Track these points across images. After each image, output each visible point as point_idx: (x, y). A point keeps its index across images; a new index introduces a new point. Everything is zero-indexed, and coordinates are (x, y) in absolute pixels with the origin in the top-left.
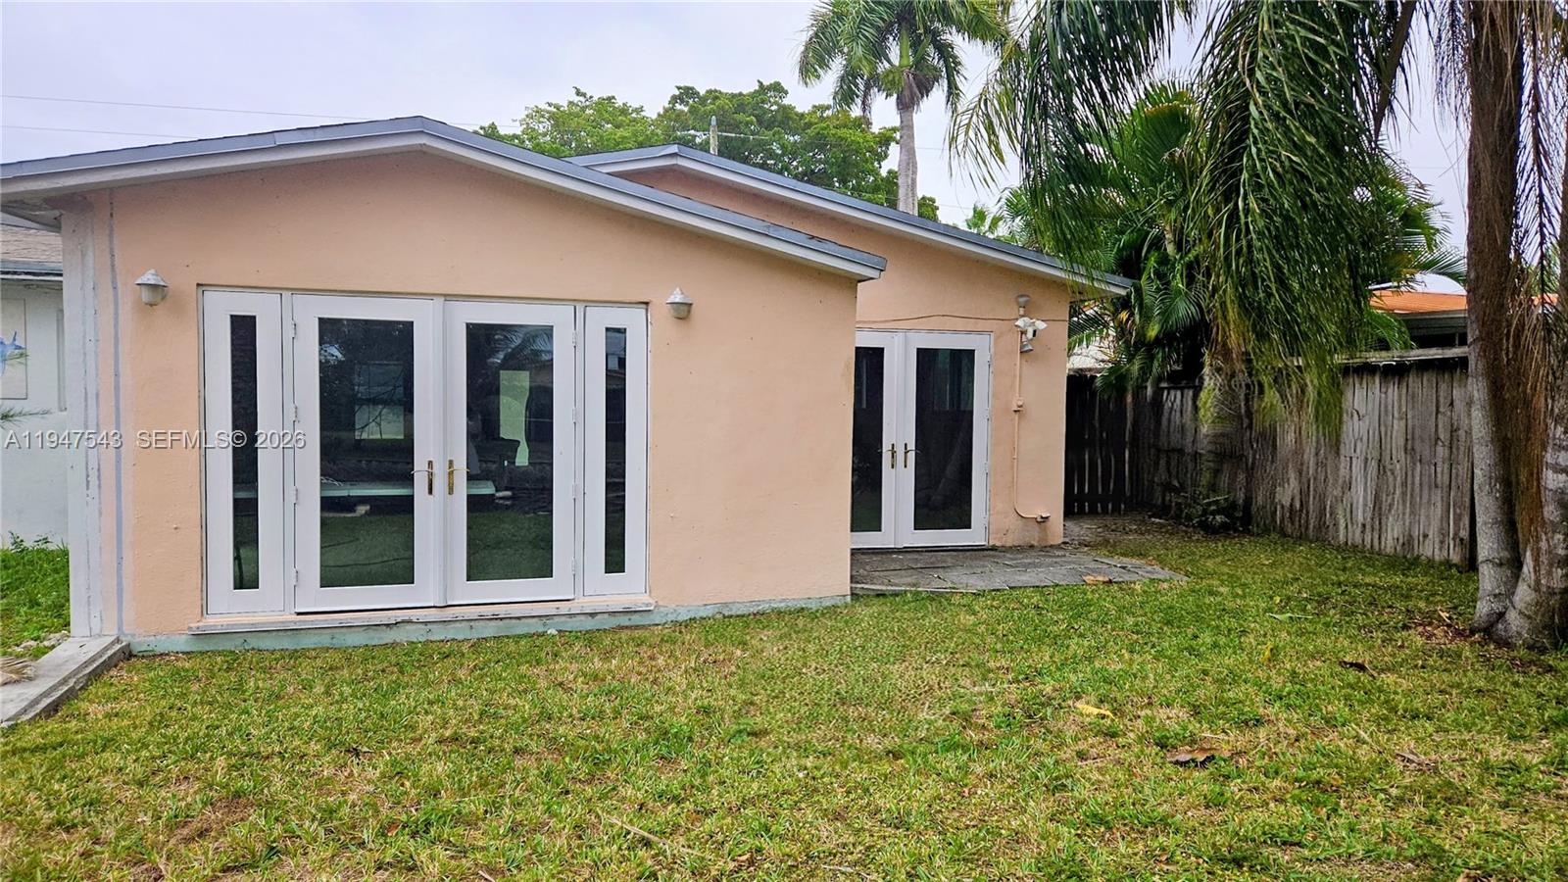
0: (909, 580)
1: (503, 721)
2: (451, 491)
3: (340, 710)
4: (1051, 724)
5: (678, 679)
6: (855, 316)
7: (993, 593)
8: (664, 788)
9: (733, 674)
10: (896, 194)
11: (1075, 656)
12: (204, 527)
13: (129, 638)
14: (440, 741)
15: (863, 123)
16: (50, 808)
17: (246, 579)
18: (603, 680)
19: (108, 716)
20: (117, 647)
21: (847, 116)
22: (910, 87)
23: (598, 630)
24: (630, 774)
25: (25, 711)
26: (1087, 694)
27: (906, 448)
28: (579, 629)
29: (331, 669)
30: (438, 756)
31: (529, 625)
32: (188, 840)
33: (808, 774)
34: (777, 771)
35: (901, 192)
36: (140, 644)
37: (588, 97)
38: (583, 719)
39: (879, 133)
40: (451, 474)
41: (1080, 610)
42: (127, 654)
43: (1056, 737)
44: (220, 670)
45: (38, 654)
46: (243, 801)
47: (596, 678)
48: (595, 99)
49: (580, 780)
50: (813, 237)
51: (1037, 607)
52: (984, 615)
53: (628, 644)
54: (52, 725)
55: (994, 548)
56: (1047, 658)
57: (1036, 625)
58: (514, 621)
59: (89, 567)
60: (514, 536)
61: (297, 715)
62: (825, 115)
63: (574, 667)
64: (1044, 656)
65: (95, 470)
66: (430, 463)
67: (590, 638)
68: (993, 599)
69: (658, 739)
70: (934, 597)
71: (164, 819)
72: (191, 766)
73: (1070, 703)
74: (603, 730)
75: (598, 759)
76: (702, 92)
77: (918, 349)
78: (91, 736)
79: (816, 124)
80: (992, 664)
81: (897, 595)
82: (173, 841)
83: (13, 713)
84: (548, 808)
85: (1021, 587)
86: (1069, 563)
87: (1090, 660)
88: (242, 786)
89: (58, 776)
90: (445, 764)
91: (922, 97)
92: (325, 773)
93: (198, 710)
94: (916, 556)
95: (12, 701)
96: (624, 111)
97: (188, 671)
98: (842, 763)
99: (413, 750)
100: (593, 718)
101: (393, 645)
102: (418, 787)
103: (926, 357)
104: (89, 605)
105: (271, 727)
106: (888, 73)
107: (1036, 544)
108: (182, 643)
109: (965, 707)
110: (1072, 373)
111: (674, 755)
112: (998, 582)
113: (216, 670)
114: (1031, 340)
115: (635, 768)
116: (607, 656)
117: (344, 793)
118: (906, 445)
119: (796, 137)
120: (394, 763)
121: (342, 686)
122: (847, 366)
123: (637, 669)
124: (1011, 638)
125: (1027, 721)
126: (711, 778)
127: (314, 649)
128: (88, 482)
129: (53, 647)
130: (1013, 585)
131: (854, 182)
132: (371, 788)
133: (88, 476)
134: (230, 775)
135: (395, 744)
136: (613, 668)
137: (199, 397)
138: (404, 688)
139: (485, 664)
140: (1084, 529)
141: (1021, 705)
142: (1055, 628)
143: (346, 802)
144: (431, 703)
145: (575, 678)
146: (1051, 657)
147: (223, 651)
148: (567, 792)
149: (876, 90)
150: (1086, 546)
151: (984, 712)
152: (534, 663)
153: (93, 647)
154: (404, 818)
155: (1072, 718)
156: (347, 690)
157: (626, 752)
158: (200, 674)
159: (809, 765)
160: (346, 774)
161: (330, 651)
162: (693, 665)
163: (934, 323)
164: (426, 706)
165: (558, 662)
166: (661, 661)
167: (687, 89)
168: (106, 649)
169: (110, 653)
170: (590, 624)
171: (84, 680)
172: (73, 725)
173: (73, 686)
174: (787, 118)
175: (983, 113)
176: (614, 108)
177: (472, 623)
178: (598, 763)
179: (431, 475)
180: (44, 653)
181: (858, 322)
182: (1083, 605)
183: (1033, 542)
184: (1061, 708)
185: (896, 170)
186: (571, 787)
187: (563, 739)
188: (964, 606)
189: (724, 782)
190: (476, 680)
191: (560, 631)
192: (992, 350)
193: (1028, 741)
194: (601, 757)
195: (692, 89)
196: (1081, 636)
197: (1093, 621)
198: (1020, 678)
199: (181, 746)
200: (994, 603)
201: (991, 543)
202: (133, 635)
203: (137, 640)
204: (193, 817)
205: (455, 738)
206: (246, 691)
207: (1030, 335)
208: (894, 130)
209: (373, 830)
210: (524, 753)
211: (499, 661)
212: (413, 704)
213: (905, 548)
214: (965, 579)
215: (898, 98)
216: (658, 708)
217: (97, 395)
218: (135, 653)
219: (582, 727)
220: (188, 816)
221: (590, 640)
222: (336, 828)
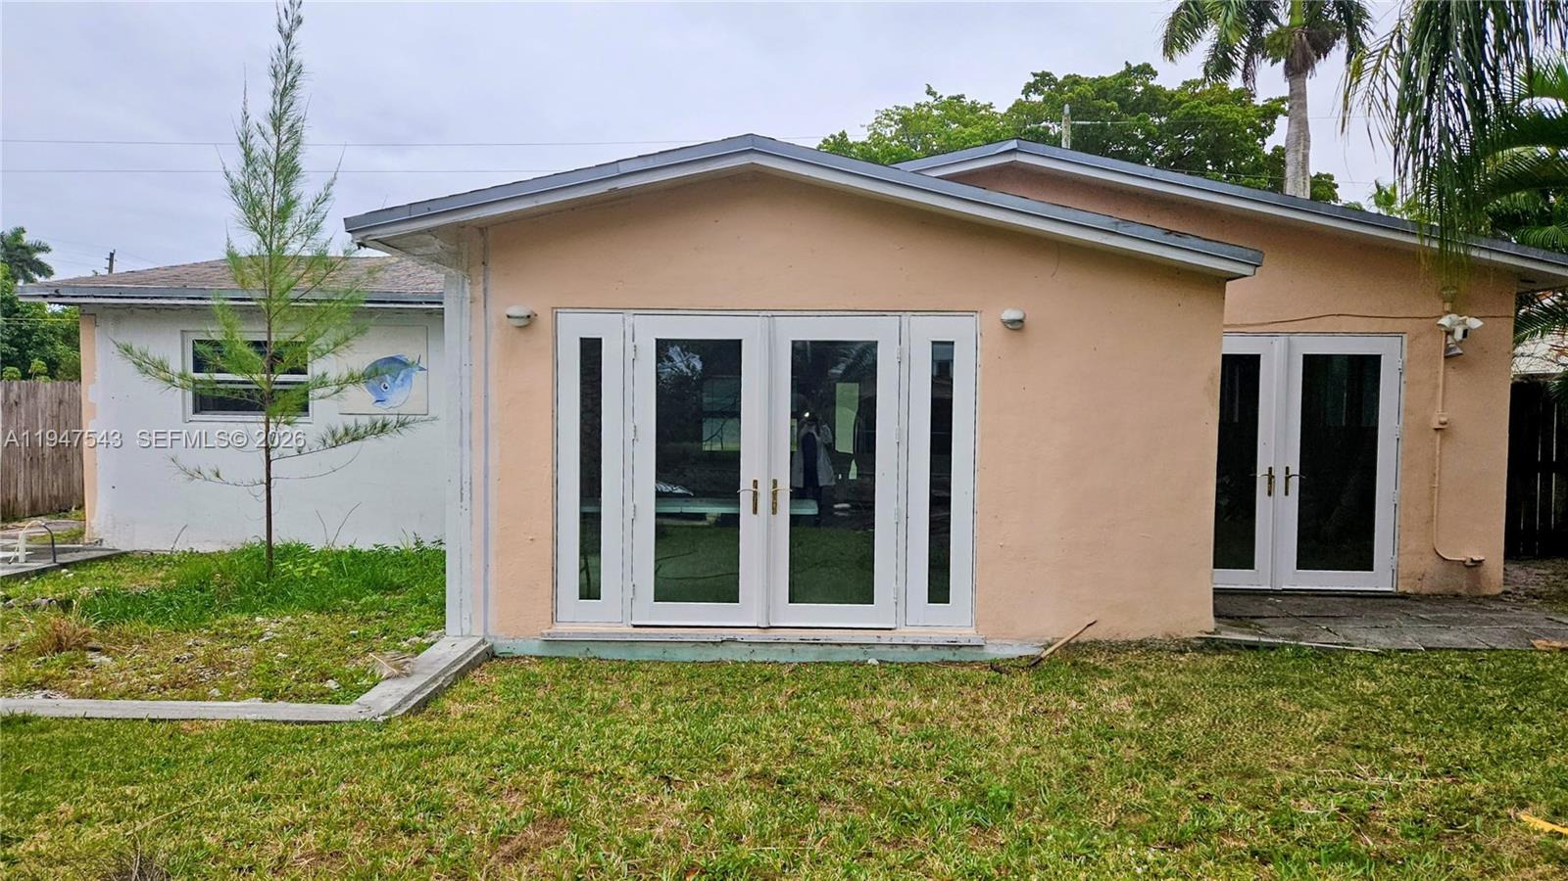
0: (1288, 631)
1: (812, 760)
2: (774, 511)
3: (661, 731)
4: (1480, 838)
5: (1003, 730)
6: (1222, 320)
7: (1402, 654)
8: (976, 865)
9: (1066, 729)
10: (1282, 173)
11: (1518, 748)
12: (555, 541)
13: (493, 640)
14: (749, 776)
15: (1244, 96)
16: (399, 809)
17: (590, 590)
18: (922, 722)
19: (465, 717)
20: (483, 647)
21: (1224, 88)
22: (1304, 48)
23: (921, 663)
24: (938, 842)
25: (399, 706)
26: (1535, 802)
27: (1287, 473)
28: (899, 661)
29: (660, 684)
30: (744, 794)
31: (849, 653)
32: (508, 859)
33: (1149, 869)
34: (1110, 861)
35: (1289, 171)
36: (501, 645)
37: (938, 96)
38: (895, 767)
39: (1264, 106)
40: (775, 494)
41: (1526, 684)
42: (491, 655)
43: (1488, 858)
44: (563, 677)
45: (418, 650)
46: (561, 822)
47: (913, 719)
48: (945, 98)
49: (885, 842)
50: (1171, 232)
51: (1464, 678)
52: (1389, 682)
53: (950, 682)
54: (418, 722)
55: (1404, 596)
56: (1478, 748)
57: (1463, 701)
58: (834, 647)
59: (461, 572)
60: (842, 554)
61: (622, 732)
62: (1197, 91)
63: (891, 703)
64: (1475, 745)
65: (468, 484)
66: (755, 482)
67: (911, 671)
68: (1403, 663)
69: (973, 802)
70: (1321, 654)
71: (490, 833)
72: (522, 778)
73: (1511, 811)
74: (915, 783)
75: (907, 818)
76: (1060, 79)
77: (1304, 355)
78: (446, 736)
79: (1187, 101)
80: (1398, 750)
81: (1273, 649)
82: (494, 858)
83: (390, 707)
84: (848, 872)
85: (1441, 649)
86: (1511, 621)
87: (1541, 755)
88: (561, 806)
89: (411, 777)
90: (751, 804)
91: (1319, 57)
92: (637, 801)
93: (540, 718)
94: (1297, 601)
95: (390, 695)
96: (974, 108)
97: (537, 676)
98: (1192, 861)
99: (721, 784)
100: (906, 767)
101: (719, 663)
102: (721, 827)
103: (1314, 366)
104: (461, 607)
105: (596, 743)
106: (1274, 35)
107: (1462, 591)
108: (534, 648)
109: (1361, 804)
110: (1517, 380)
111: (991, 824)
112: (1409, 641)
113: (560, 676)
114: (1461, 341)
115: (944, 834)
116: (928, 694)
117: (652, 826)
118: (1287, 468)
119: (1163, 120)
120: (703, 796)
121: (667, 704)
122: (1211, 379)
123: (958, 713)
124: (1426, 716)
125: (1448, 831)
126: (1031, 859)
127: (648, 662)
128: (462, 494)
129: (432, 644)
130: (1429, 645)
131: (1231, 163)
132: (677, 822)
133: (462, 489)
134: (554, 791)
135: (706, 775)
136: (932, 709)
137: (553, 416)
138: (722, 712)
139: (803, 691)
140: (1535, 576)
141: (1439, 809)
142: (1490, 707)
143: (651, 836)
144: (746, 732)
145: (892, 717)
146: (1483, 747)
147: (569, 658)
148: (870, 855)
149: (1260, 56)
150: (1535, 597)
151: (1386, 812)
152: (851, 695)
153: (463, 646)
154: (702, 862)
155: (1512, 832)
156: (671, 708)
157: (938, 814)
158: (547, 680)
159: (1150, 858)
160: (657, 803)
161: (662, 664)
162: (1021, 714)
163: (1326, 324)
164: (740, 735)
165: (875, 697)
166: (985, 706)
167: (1044, 75)
168: (473, 649)
169: (475, 653)
170: (911, 656)
171: (451, 679)
172: (435, 724)
173: (442, 685)
174: (1154, 100)
175: (1395, 53)
176: (963, 107)
177: (793, 647)
178: (907, 822)
179: (755, 494)
180: (424, 650)
181: (1226, 326)
182: (1531, 679)
183: (1459, 591)
184: (1498, 817)
185: (1284, 146)
186: (874, 847)
187: (871, 790)
188: (1362, 669)
189: (1047, 867)
190: (792, 709)
191: (880, 661)
192: (1405, 355)
193: (1449, 860)
194: (909, 817)
195: (1048, 74)
196: (1528, 720)
197: (1545, 701)
198: (1439, 771)
199: (517, 756)
200: (1404, 668)
201: (1401, 589)
202: (496, 638)
203: (500, 642)
204: (515, 834)
205: (764, 775)
206: (582, 701)
207: (1459, 335)
208: (1282, 100)
209: (672, 872)
210: (830, 801)
211: (816, 691)
212: (728, 731)
213: (1284, 590)
214: (1363, 635)
215: (1287, 63)
216: (977, 764)
217: (471, 414)
218: (497, 654)
219: (893, 777)
220: (511, 832)
221: (911, 674)
222: (639, 864)
